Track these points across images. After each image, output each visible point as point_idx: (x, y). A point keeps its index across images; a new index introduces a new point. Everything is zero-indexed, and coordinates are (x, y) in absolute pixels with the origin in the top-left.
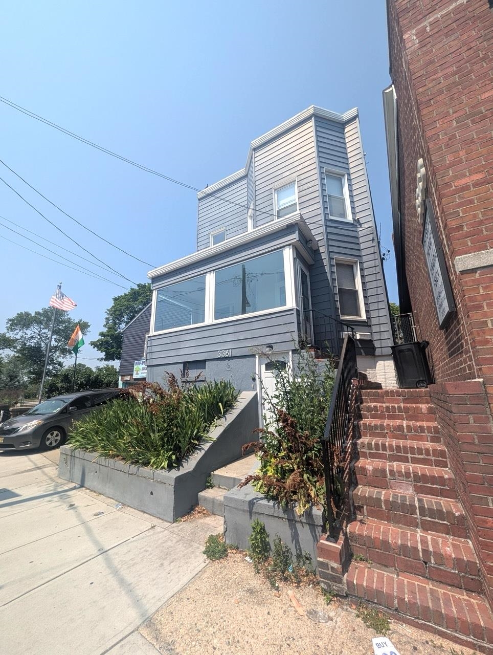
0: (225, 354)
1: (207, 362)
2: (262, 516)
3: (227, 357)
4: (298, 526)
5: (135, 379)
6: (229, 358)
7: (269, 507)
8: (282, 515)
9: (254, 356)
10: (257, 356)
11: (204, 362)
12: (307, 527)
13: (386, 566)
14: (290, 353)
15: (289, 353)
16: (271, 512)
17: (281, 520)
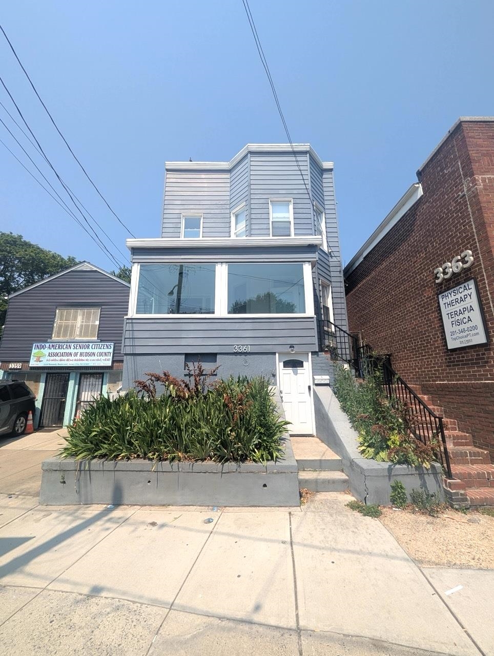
0: (243, 349)
1: (218, 356)
2: (398, 476)
3: (244, 353)
4: (426, 476)
5: (32, 368)
6: (246, 354)
7: (404, 469)
8: (414, 472)
9: (274, 353)
10: (277, 355)
11: (215, 355)
12: (432, 476)
13: (470, 487)
14: (310, 354)
15: (308, 354)
16: (407, 472)
17: (413, 476)
